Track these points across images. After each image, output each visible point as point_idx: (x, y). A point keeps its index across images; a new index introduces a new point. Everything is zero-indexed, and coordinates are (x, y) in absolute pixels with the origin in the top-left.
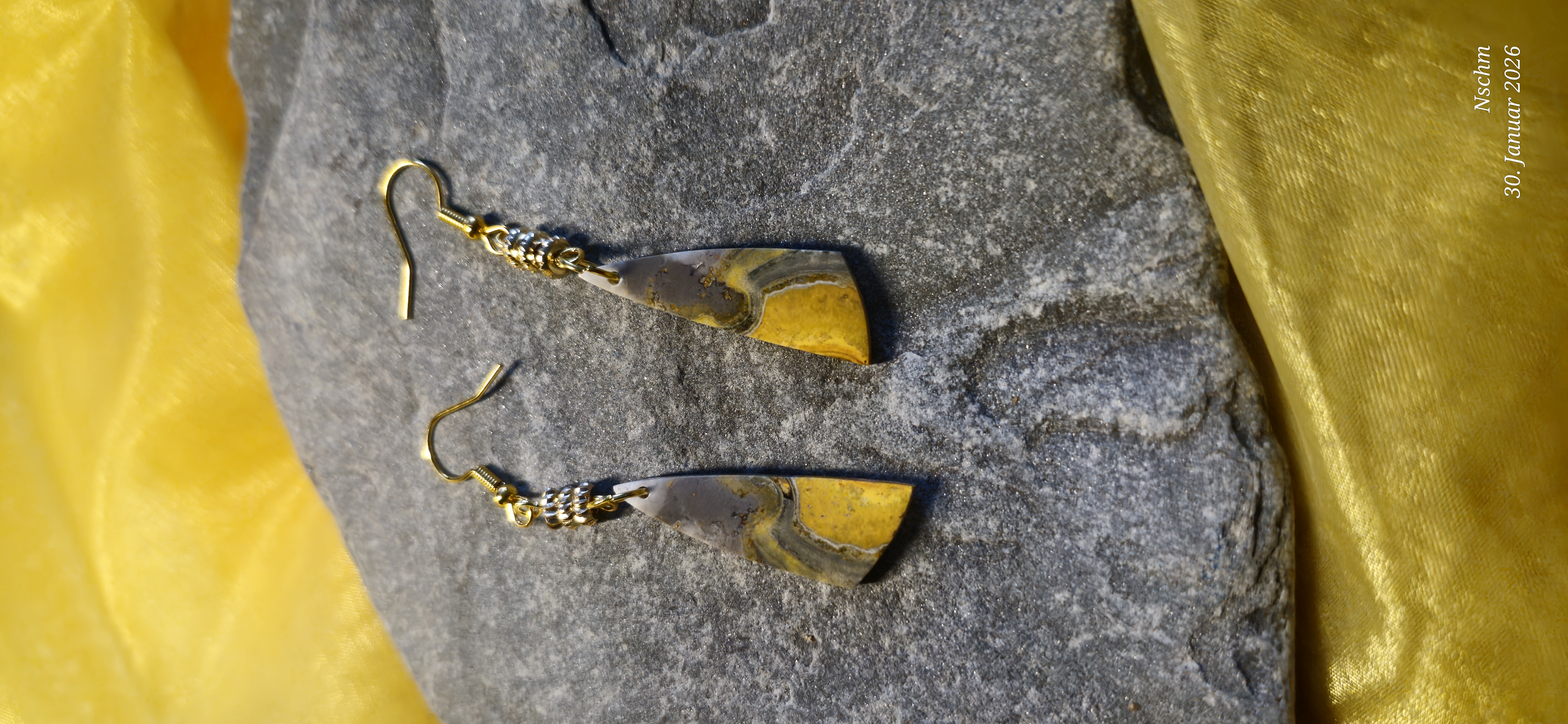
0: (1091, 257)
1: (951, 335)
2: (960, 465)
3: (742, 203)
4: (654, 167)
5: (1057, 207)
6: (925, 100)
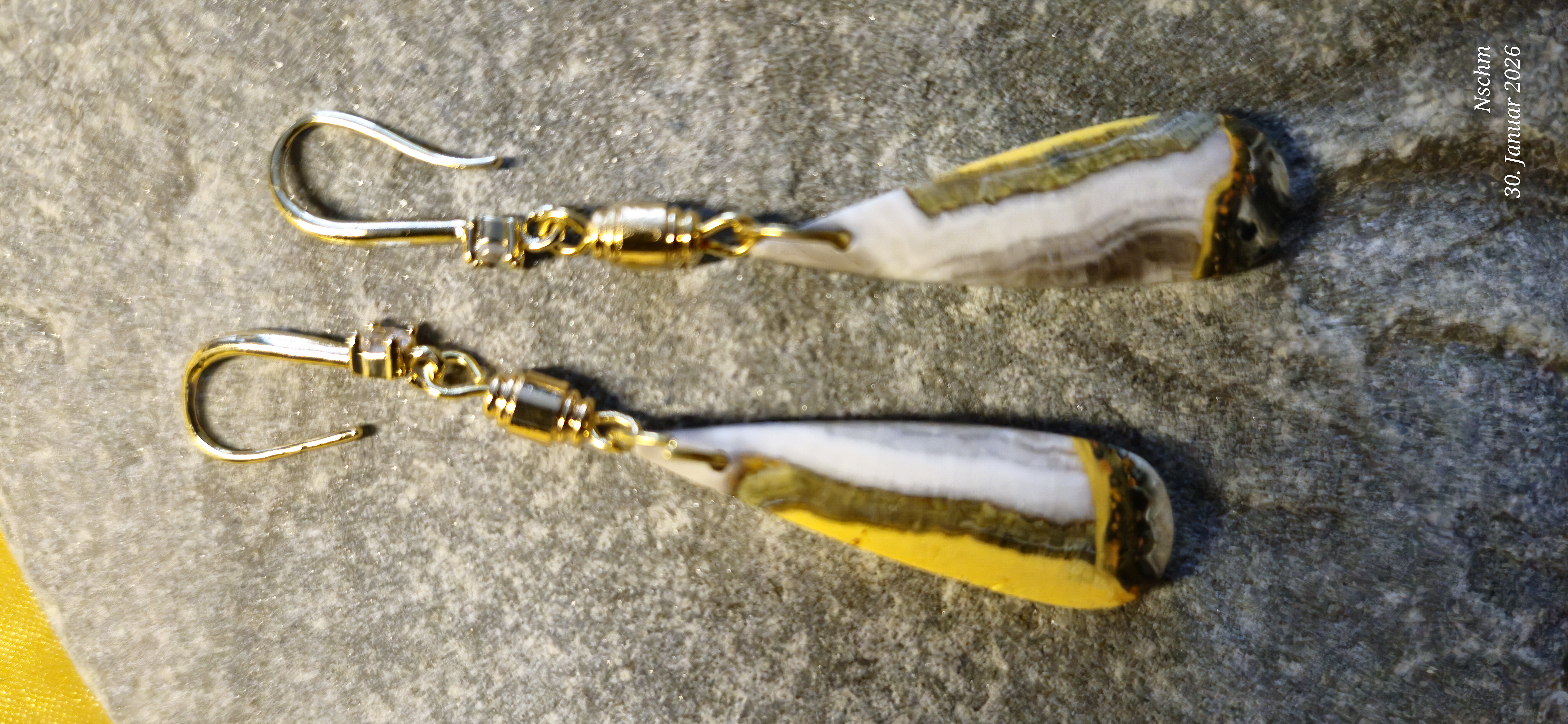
2: (1264, 381)
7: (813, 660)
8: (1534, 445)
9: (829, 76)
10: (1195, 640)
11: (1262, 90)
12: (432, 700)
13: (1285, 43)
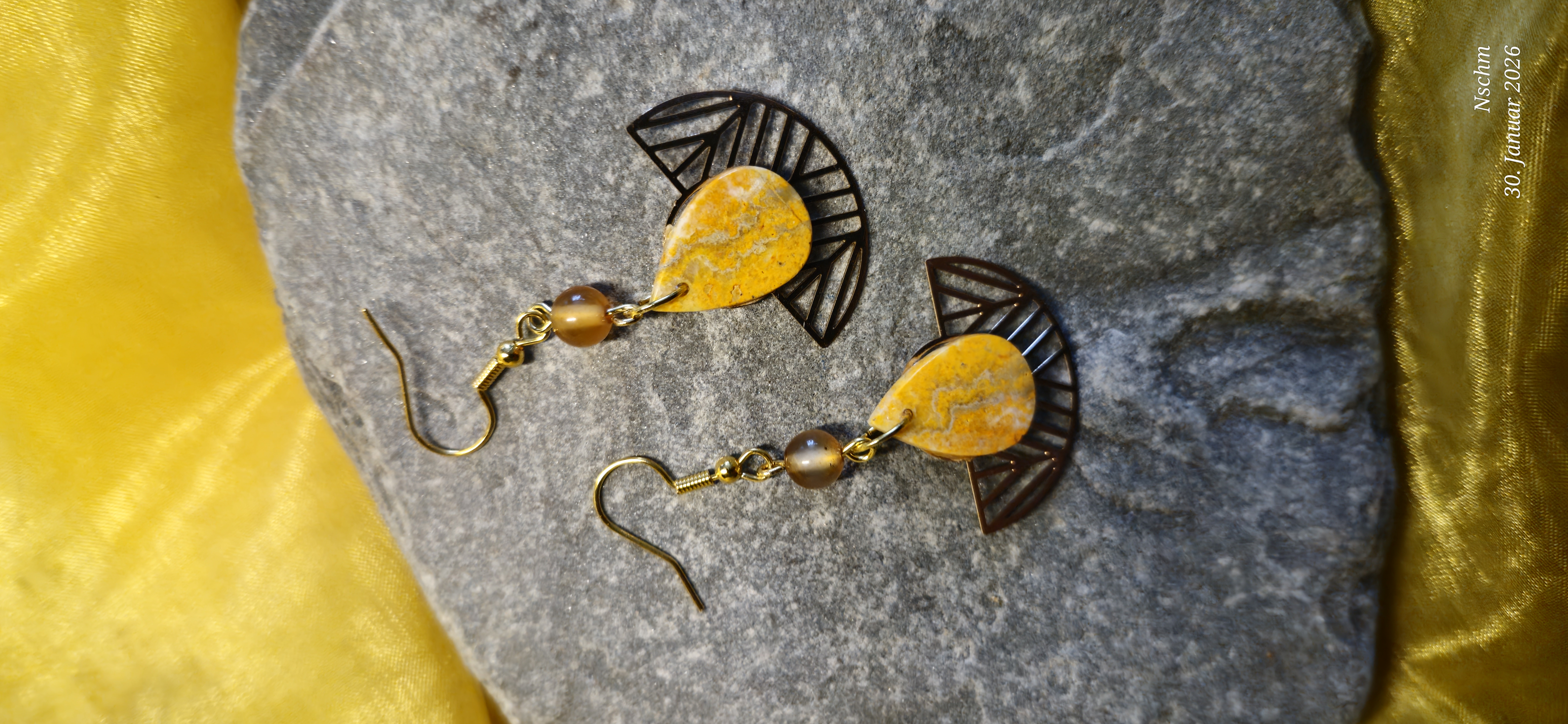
0: (1290, 265)
1: (1155, 317)
2: (1150, 439)
3: (985, 157)
4: (910, 104)
5: (1272, 217)
6: (1184, 95)
7: (900, 597)
8: (1304, 475)
9: (914, 269)
10: (1111, 585)
11: (1153, 273)
13: (1166, 248)
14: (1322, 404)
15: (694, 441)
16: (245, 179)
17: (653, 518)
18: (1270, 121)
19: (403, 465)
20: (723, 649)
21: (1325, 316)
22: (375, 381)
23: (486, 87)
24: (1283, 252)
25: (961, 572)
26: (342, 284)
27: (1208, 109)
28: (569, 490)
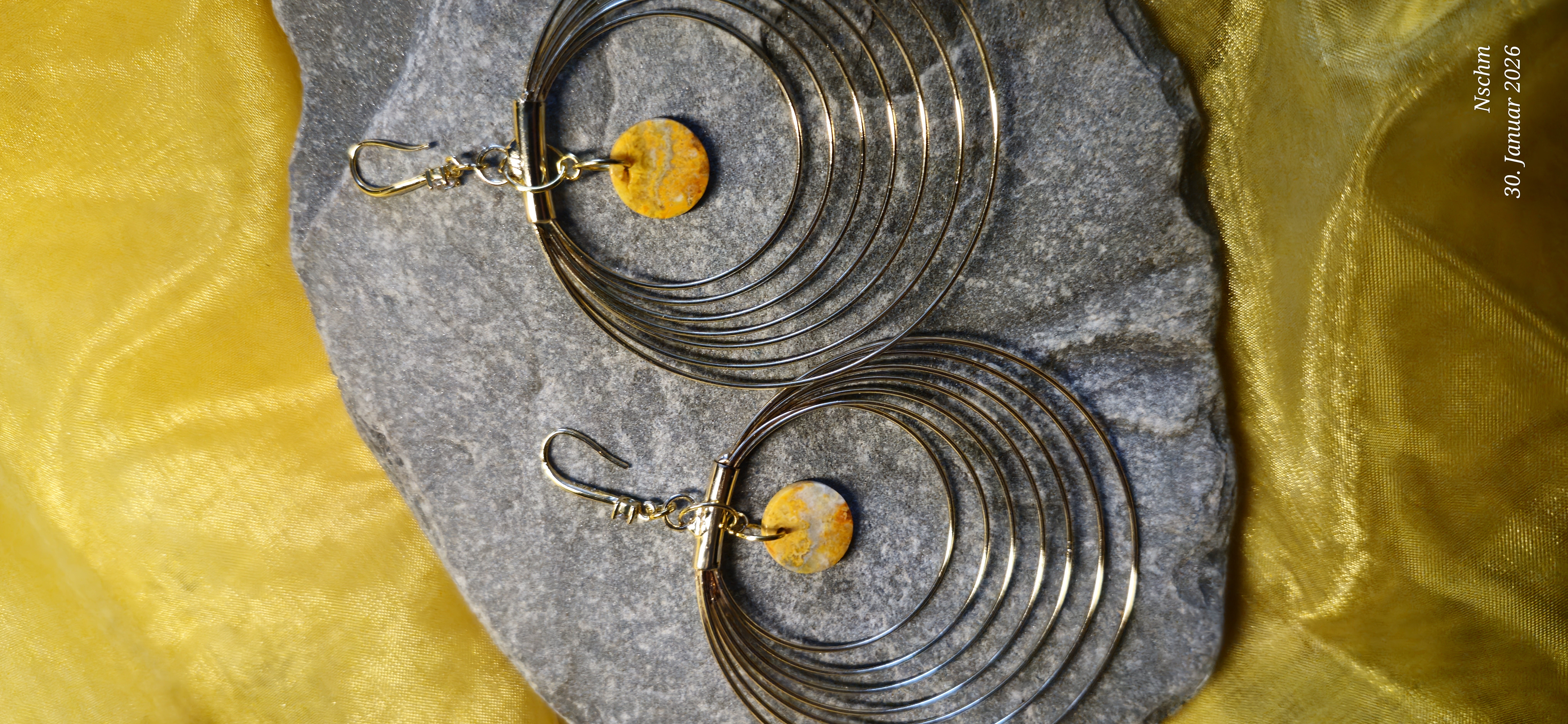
0: (1135, 304)
5: (1118, 267)
6: (1036, 176)
7: (825, 582)
8: (1153, 473)
11: (1021, 317)
12: (654, 607)
13: (1030, 296)
14: (1167, 415)
15: (657, 469)
16: (301, 281)
17: (628, 529)
18: (1109, 192)
19: (435, 495)
20: (688, 627)
21: (1168, 345)
22: (410, 432)
23: (478, 207)
24: (1128, 294)
25: (873, 561)
26: (380, 359)
27: (1057, 186)
28: (563, 509)
